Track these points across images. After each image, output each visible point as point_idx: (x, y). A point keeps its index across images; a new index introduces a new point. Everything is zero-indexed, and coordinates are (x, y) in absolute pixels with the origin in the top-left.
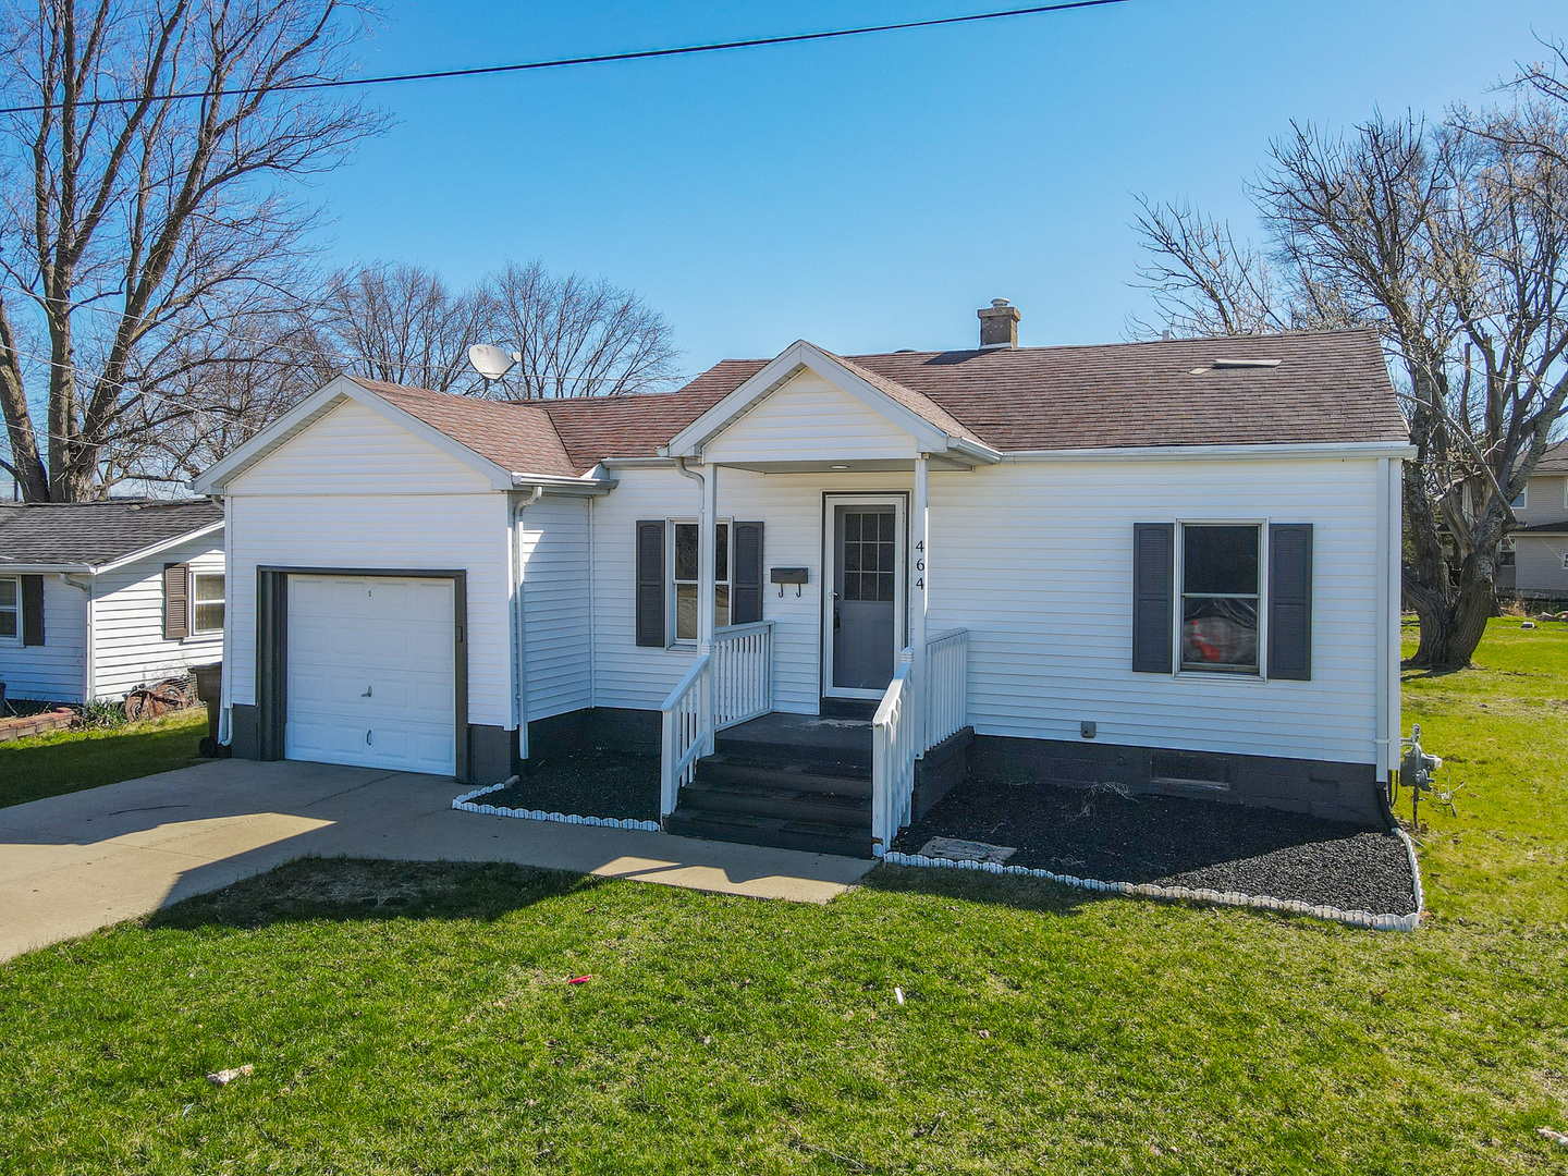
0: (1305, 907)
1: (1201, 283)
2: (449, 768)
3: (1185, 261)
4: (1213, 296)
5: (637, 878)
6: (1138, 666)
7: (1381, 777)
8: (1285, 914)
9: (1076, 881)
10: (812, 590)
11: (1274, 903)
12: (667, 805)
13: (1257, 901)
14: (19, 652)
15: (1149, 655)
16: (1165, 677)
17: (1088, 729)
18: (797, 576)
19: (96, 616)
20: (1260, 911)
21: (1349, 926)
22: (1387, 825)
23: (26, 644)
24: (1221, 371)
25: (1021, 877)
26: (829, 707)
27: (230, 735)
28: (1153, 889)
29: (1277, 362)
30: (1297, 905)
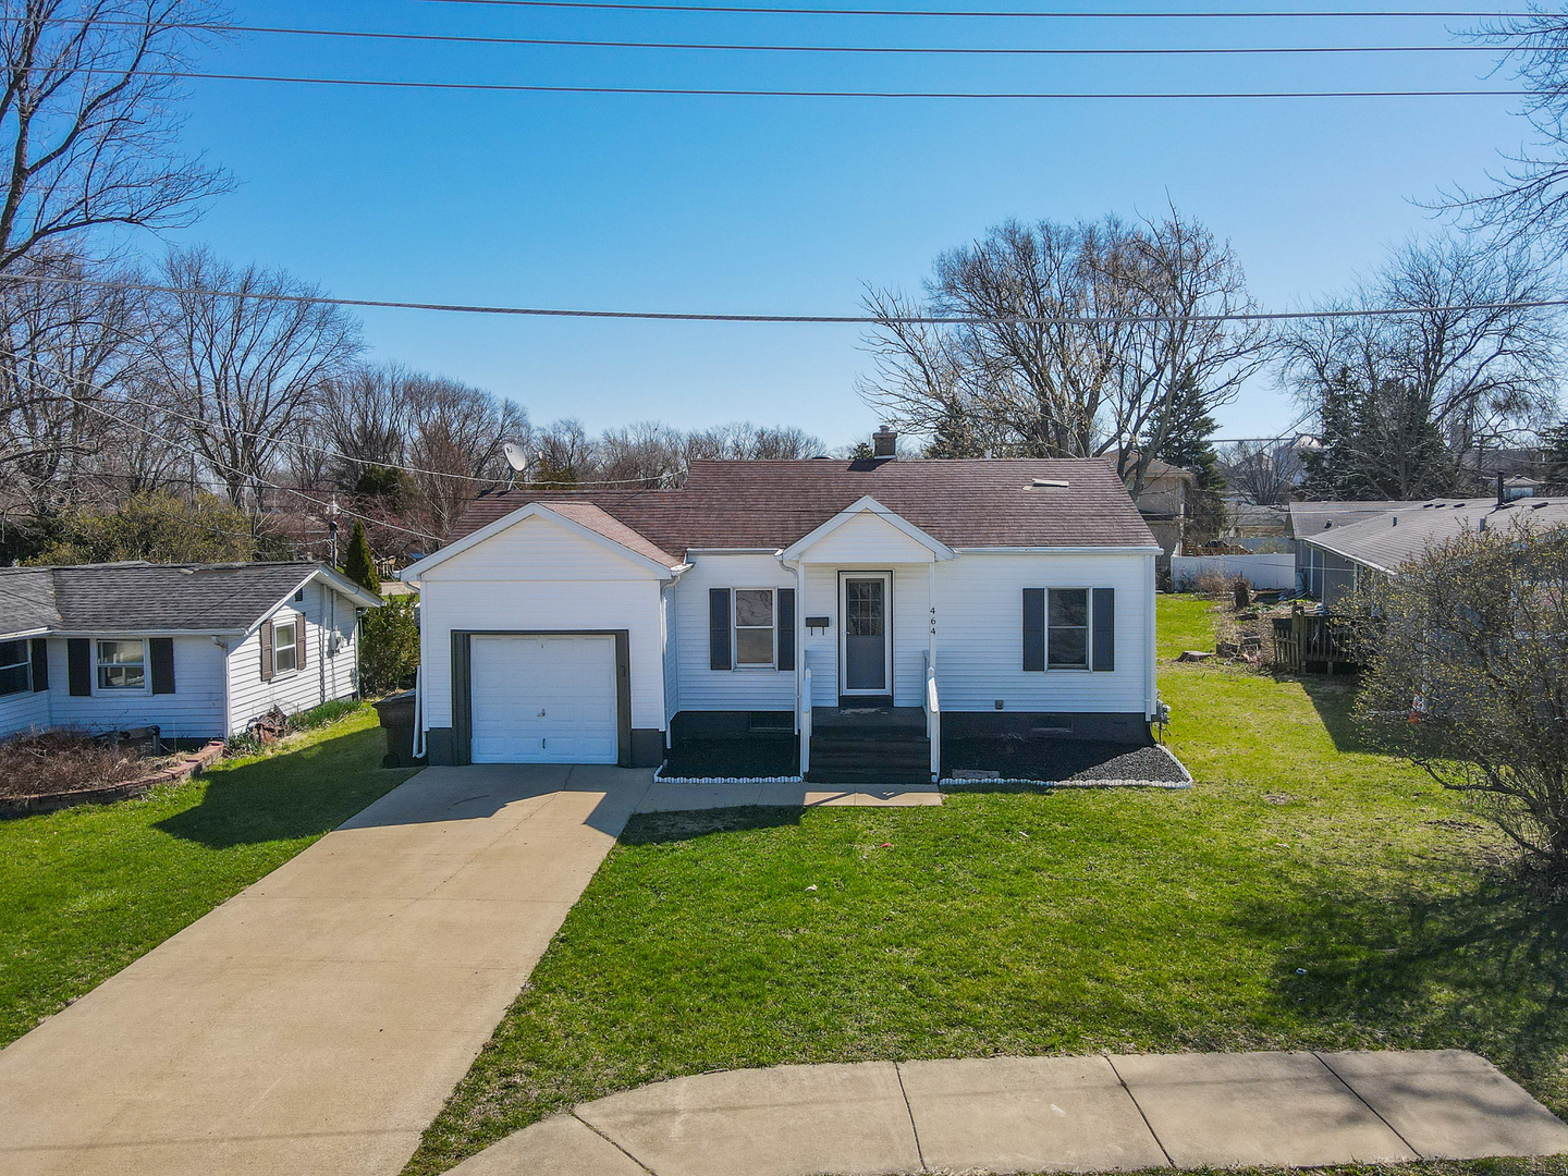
0: (1148, 782)
1: (911, 351)
2: (612, 758)
3: (899, 334)
4: (920, 362)
5: (826, 804)
6: (1027, 667)
7: (1148, 719)
8: (1141, 787)
9: (1042, 783)
10: (832, 631)
11: (1134, 782)
12: (805, 767)
13: (1126, 782)
14: (151, 699)
15: (1032, 662)
16: (1041, 673)
17: (999, 704)
18: (823, 622)
19: (231, 667)
20: (1129, 786)
21: (1167, 789)
22: (1151, 743)
23: (155, 692)
24: (1038, 489)
25: (1014, 784)
26: (845, 701)
27: (424, 750)
28: (1067, 783)
29: (1066, 483)
30: (1144, 782)
